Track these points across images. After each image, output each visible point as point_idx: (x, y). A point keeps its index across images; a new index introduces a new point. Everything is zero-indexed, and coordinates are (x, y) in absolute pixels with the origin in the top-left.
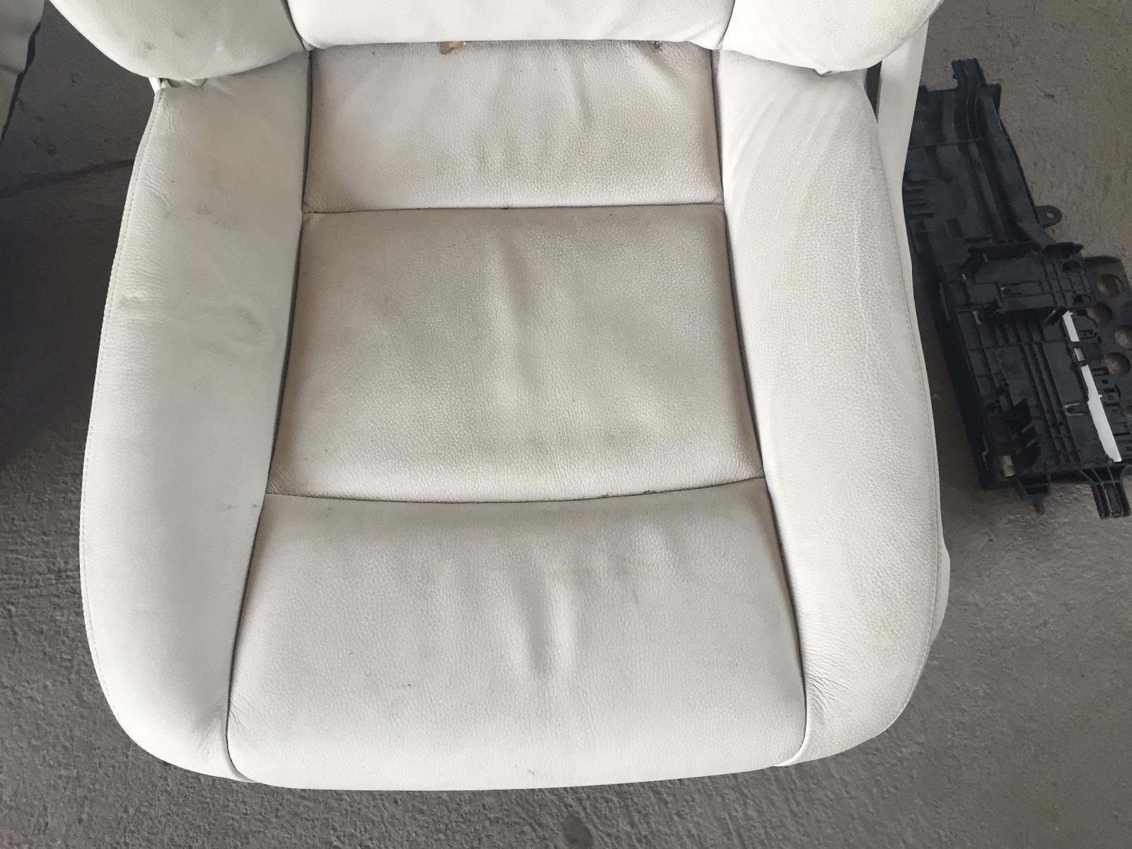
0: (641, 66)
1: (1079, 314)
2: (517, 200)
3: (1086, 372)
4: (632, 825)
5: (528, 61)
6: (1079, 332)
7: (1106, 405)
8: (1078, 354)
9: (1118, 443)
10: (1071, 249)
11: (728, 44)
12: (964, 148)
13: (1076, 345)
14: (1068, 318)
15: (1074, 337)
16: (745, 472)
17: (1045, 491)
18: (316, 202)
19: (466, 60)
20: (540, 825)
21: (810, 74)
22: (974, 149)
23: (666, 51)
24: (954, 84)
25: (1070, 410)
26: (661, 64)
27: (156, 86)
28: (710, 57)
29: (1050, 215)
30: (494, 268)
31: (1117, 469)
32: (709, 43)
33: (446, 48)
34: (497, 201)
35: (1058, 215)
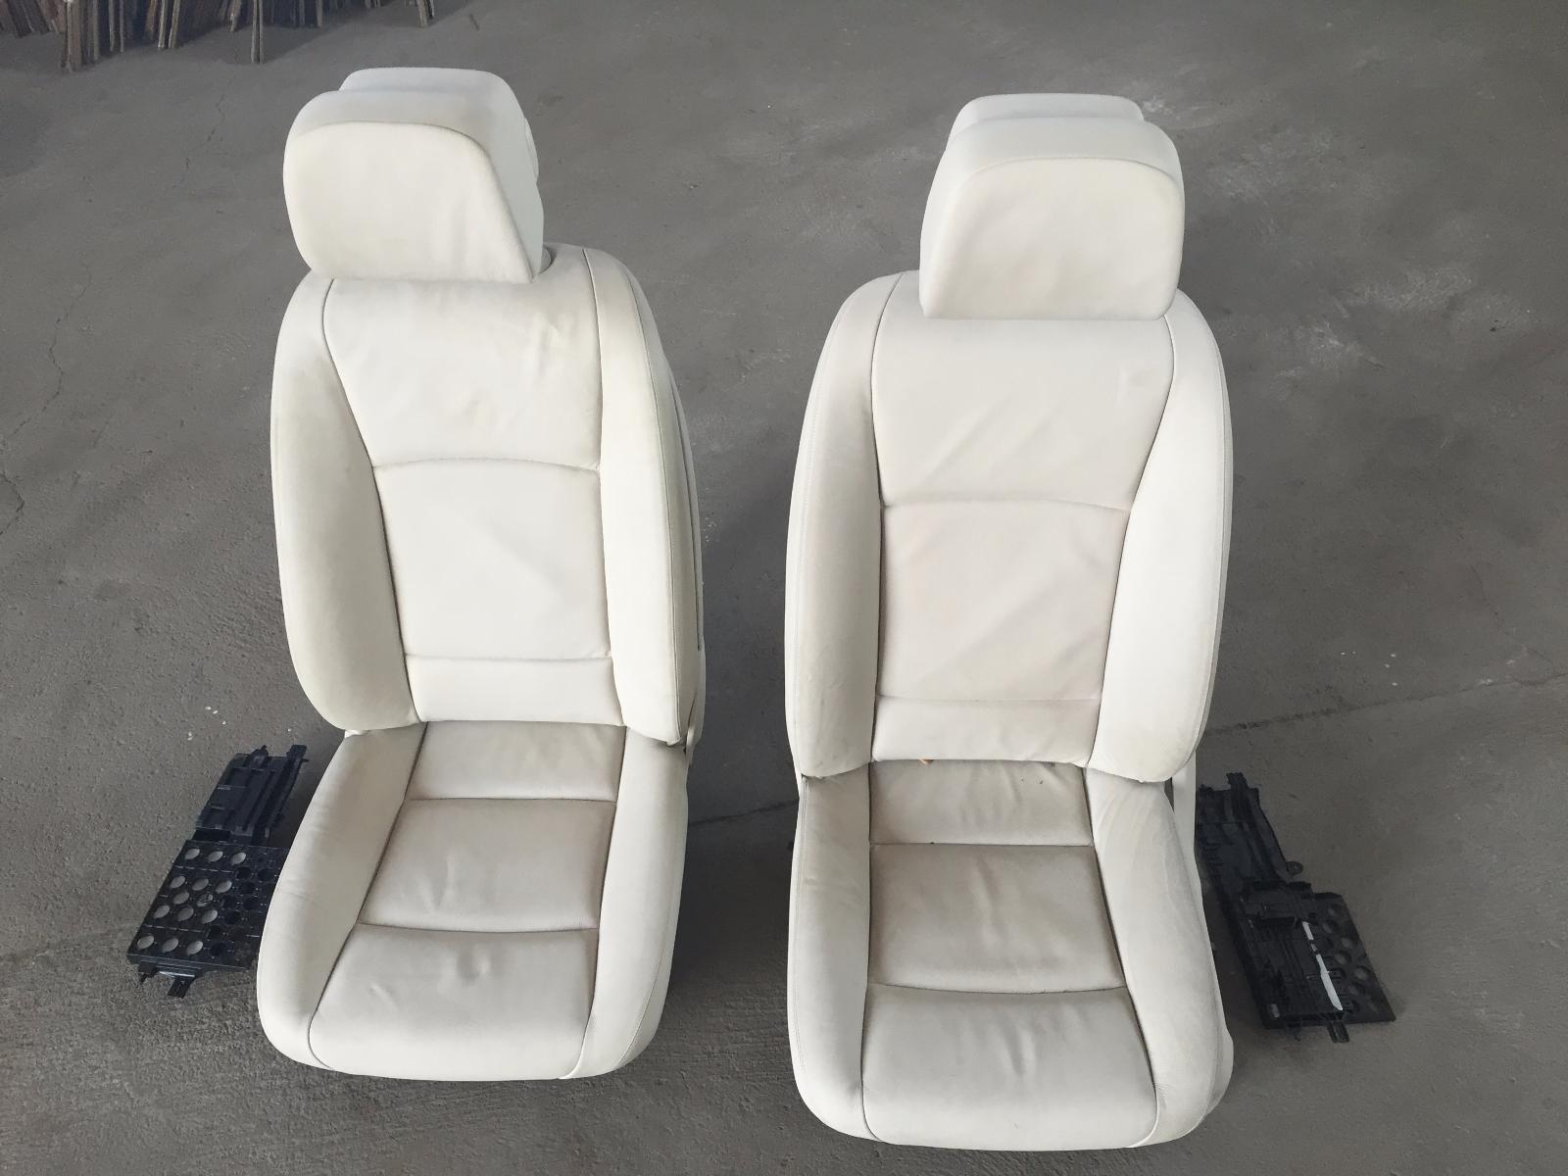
0: (1046, 775)
1: (1313, 925)
3: (1319, 958)
5: (985, 771)
6: (1313, 935)
7: (1332, 978)
8: (1314, 948)
9: (1340, 999)
10: (1305, 886)
11: (1092, 765)
12: (1240, 826)
13: (1312, 942)
14: (1306, 926)
15: (1310, 937)
16: (1116, 983)
17: (1298, 1025)
18: (877, 838)
21: (1136, 783)
22: (1246, 826)
23: (1057, 767)
24: (1229, 787)
25: (1310, 979)
26: (1056, 774)
28: (1082, 771)
29: (1296, 867)
30: (975, 876)
31: (1340, 1014)
32: (1081, 765)
35: (1301, 868)
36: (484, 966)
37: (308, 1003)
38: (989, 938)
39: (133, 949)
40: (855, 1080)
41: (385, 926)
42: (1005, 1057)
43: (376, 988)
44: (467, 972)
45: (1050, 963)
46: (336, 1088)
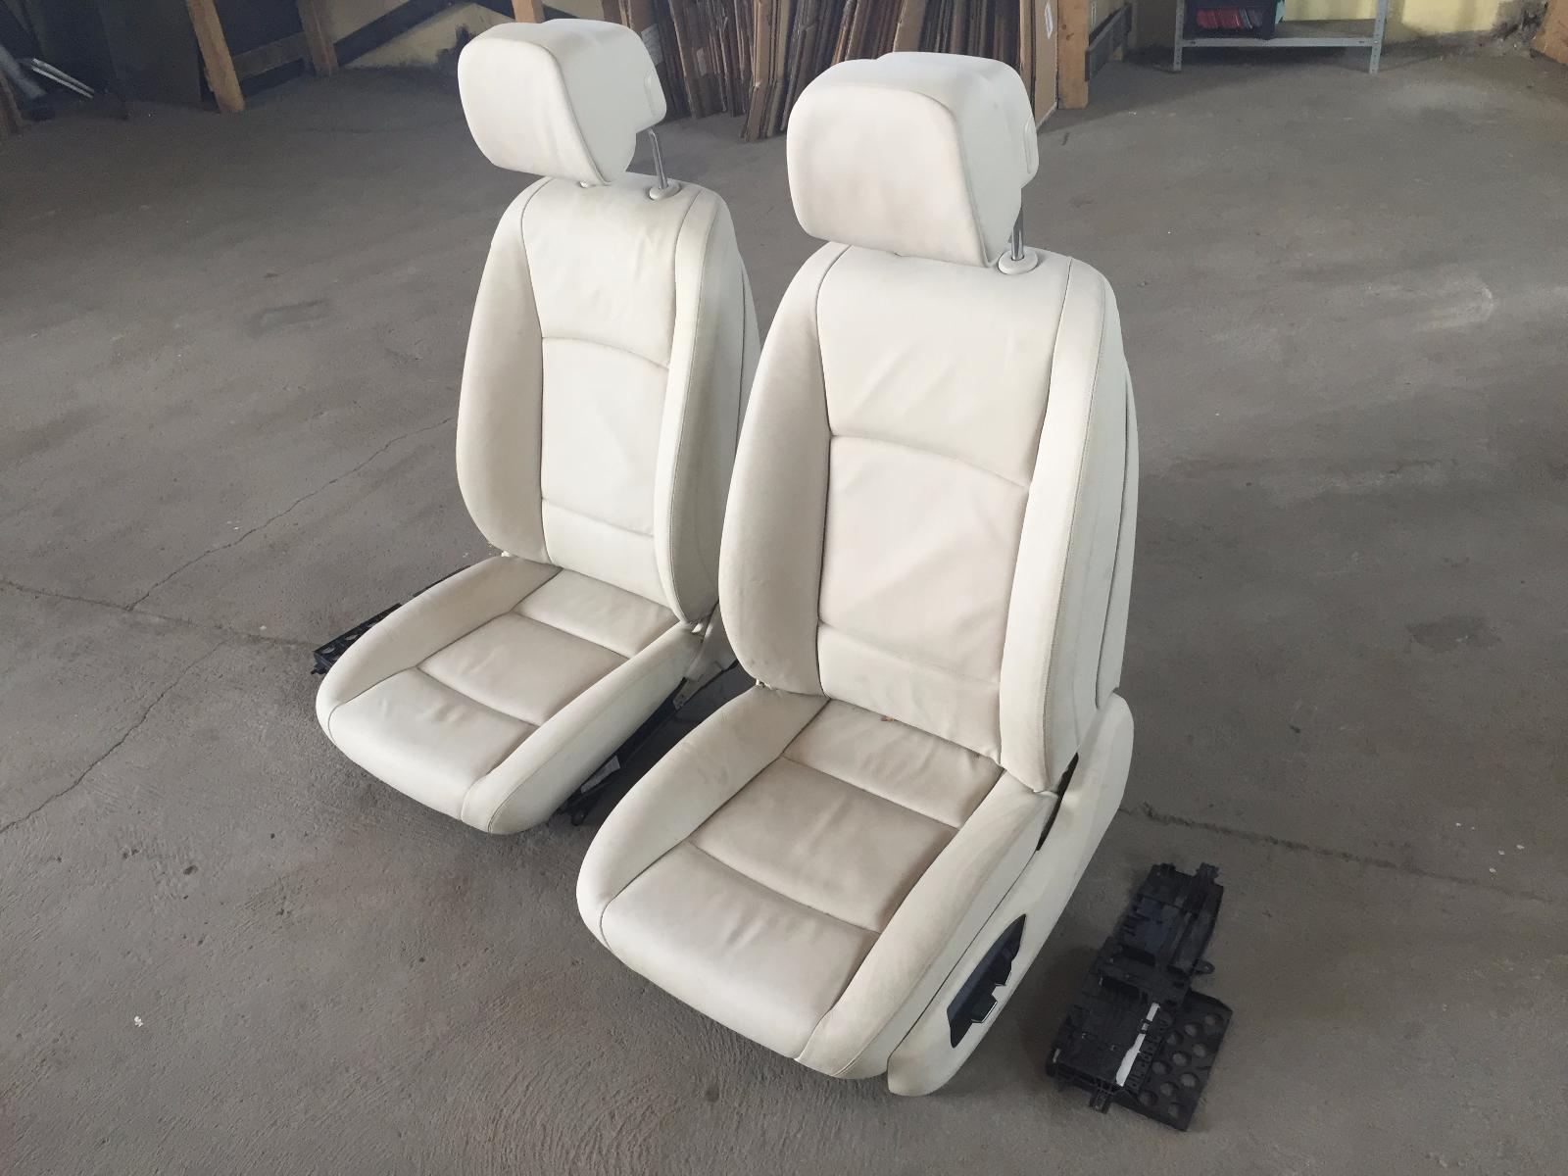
0: (964, 761)
1: (1165, 1012)
2: (871, 789)
3: (1141, 1038)
4: (740, 1105)
5: (916, 738)
6: (1156, 1018)
8: (1144, 1027)
9: (1128, 1078)
13: (1148, 1022)
14: (1154, 1008)
15: (1150, 1017)
16: (873, 927)
17: (1070, 1078)
18: (788, 753)
19: (890, 727)
20: (700, 1080)
23: (980, 759)
24: (1192, 874)
26: (973, 765)
27: (757, 683)
28: (1001, 771)
29: (1205, 968)
30: (836, 805)
31: (1116, 1088)
33: (884, 719)
34: (862, 786)
35: (1212, 971)
36: (453, 717)
37: (344, 696)
38: (800, 849)
39: (317, 651)
40: (611, 891)
41: (428, 675)
42: (730, 926)
43: (385, 703)
44: (441, 715)
45: (830, 887)
46: (363, 784)
